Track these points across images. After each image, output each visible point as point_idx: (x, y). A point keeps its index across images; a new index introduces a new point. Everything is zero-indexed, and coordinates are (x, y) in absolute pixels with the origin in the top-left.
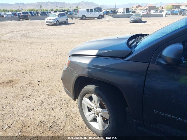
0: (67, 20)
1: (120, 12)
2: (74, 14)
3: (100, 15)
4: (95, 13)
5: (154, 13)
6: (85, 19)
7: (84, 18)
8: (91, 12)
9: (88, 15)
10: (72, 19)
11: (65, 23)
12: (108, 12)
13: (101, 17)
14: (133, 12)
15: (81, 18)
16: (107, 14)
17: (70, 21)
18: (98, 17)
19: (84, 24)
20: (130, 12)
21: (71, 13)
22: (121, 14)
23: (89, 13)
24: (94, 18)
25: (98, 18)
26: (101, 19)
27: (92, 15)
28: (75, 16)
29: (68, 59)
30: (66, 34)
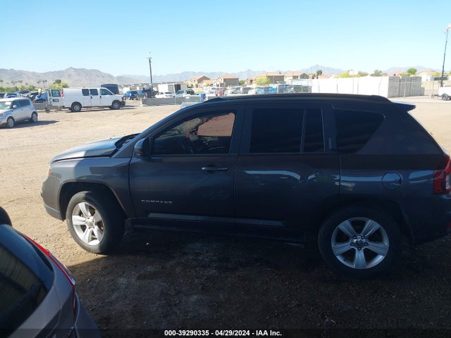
0: (35, 115)
1: (162, 93)
2: (52, 100)
3: (115, 102)
4: (102, 96)
5: (232, 93)
6: (79, 111)
7: (77, 108)
8: (93, 95)
9: (85, 101)
10: (48, 111)
11: (30, 122)
12: (136, 92)
13: (118, 105)
14: (188, 92)
15: (70, 109)
16: (132, 98)
17: (42, 116)
18: (110, 104)
19: (78, 123)
20: (183, 92)
21: (43, 97)
22: (164, 96)
23: (88, 97)
24: (102, 108)
25: (112, 108)
26: (118, 109)
27: (95, 101)
28: (54, 104)
29: (49, 167)
30: (38, 145)
